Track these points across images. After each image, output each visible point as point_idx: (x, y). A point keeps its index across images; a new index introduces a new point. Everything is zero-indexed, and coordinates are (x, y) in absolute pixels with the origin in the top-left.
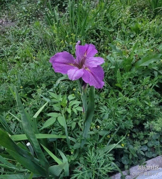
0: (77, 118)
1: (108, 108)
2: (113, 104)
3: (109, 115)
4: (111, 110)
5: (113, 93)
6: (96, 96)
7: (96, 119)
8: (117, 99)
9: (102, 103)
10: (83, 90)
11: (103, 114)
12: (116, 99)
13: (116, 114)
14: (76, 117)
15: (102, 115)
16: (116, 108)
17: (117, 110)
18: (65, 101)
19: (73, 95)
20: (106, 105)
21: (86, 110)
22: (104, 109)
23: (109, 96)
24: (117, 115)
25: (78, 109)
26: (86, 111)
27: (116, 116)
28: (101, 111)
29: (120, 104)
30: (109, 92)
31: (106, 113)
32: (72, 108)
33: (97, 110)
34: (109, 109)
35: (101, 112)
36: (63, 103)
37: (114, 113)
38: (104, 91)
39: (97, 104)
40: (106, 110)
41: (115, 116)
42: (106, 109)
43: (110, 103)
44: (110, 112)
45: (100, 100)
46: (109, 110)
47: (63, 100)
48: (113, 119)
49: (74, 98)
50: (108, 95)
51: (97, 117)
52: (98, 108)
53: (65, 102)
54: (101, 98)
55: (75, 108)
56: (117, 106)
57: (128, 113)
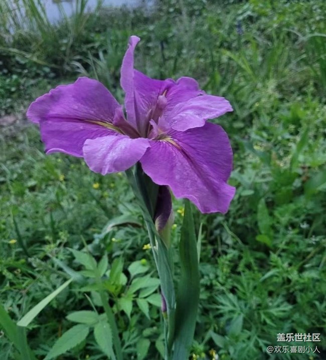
0: (155, 328)
1: (239, 299)
2: (255, 288)
3: (245, 320)
4: (248, 306)
5: (252, 260)
6: (207, 268)
7: (207, 330)
8: (263, 275)
9: (223, 285)
10: (158, 234)
11: (227, 317)
12: (260, 275)
13: (263, 317)
14: (152, 326)
15: (223, 321)
16: (263, 299)
17: (267, 307)
18: (118, 277)
19: (144, 261)
20: (233, 290)
21: (170, 303)
22: (227, 303)
23: (240, 269)
24: (268, 321)
25: (151, 302)
26: (170, 308)
27: (265, 323)
28: (220, 307)
29: (271, 288)
30: (240, 258)
31: (235, 316)
32: (137, 297)
33: (210, 304)
34: (242, 303)
35: (221, 311)
36: (112, 283)
37: (259, 314)
38: (226, 253)
39: (209, 287)
40: (234, 305)
41: (260, 323)
42: (236, 303)
43: (245, 285)
44: (246, 310)
45: (217, 277)
46: (243, 306)
47: (111, 274)
48: (256, 333)
49: (146, 269)
50: (236, 266)
51: (210, 324)
52: (212, 300)
53: (119, 281)
54: (219, 273)
55: (145, 298)
56: (266, 293)
57: (296, 316)
